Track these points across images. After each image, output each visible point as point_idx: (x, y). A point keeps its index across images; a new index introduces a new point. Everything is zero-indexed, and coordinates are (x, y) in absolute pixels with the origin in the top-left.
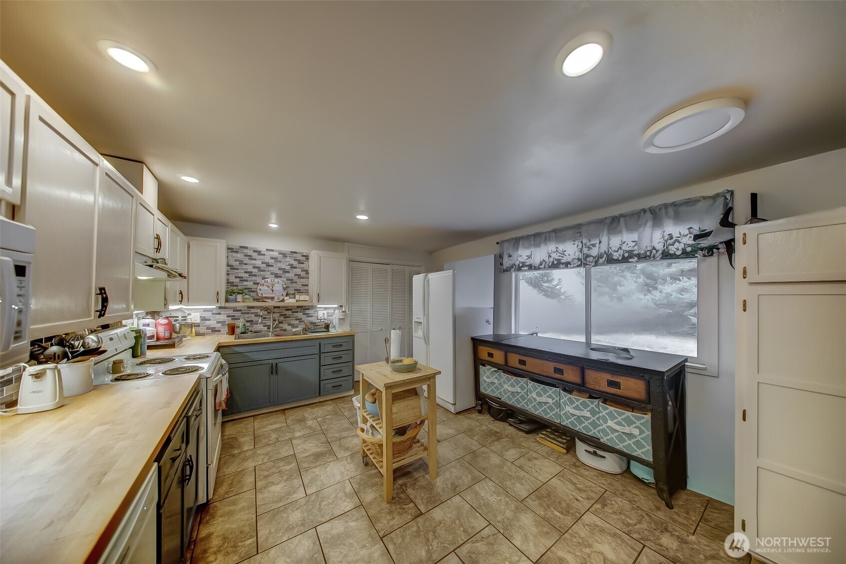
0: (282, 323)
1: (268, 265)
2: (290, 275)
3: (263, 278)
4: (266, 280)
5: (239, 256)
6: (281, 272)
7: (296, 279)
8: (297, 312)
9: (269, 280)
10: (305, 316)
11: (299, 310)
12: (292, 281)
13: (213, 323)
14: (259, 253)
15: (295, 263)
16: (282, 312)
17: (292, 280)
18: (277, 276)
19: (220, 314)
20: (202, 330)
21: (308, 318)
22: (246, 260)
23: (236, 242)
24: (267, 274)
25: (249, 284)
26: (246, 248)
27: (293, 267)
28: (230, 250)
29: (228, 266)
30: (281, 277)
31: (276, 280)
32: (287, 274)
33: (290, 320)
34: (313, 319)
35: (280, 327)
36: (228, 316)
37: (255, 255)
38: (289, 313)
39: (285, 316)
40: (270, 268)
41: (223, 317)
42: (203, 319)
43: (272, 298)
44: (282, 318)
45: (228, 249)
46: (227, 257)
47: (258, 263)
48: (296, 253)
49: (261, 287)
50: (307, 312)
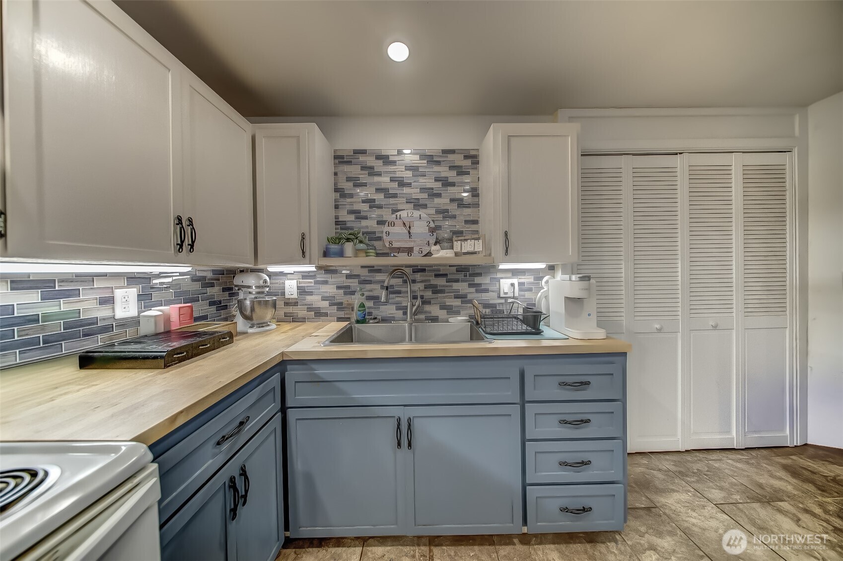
0: (429, 303)
1: (402, 184)
2: (442, 202)
3: (395, 211)
4: (398, 214)
5: (353, 170)
6: (425, 196)
7: (453, 208)
8: (457, 281)
9: (403, 214)
10: (473, 290)
11: (461, 276)
12: (444, 213)
13: (315, 300)
14: (385, 159)
15: (452, 175)
16: (430, 280)
17: (447, 211)
18: (418, 205)
19: (326, 282)
20: (301, 312)
21: (479, 295)
22: (364, 177)
23: (348, 143)
24: (400, 202)
25: (370, 224)
26: (363, 152)
27: (446, 183)
28: (340, 159)
29: (336, 190)
30: (425, 206)
31: (416, 213)
32: (437, 200)
33: (444, 297)
34: (491, 298)
35: (426, 312)
36: (338, 288)
37: (378, 165)
38: (441, 282)
39: (436, 290)
40: (406, 190)
41: (330, 290)
42: (302, 291)
43: (409, 251)
44: (428, 294)
45: (336, 157)
46: (336, 174)
47: (384, 180)
48: (453, 152)
49: (391, 229)
50: (477, 280)
